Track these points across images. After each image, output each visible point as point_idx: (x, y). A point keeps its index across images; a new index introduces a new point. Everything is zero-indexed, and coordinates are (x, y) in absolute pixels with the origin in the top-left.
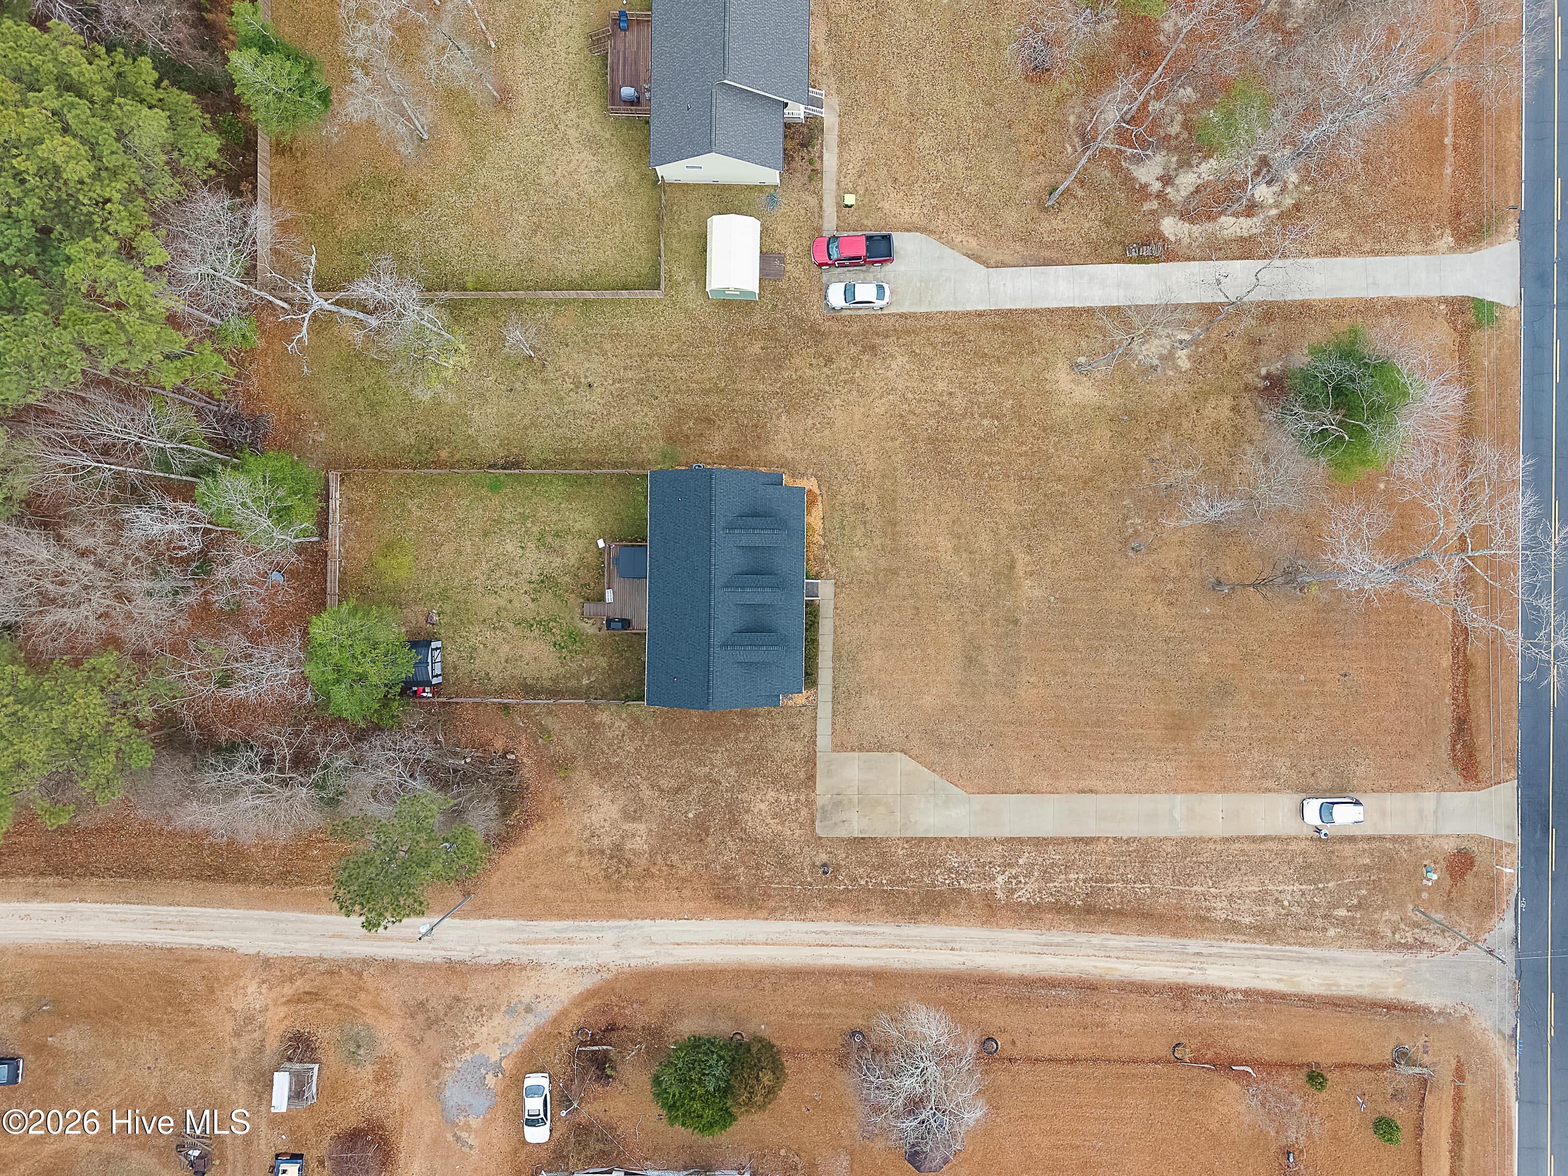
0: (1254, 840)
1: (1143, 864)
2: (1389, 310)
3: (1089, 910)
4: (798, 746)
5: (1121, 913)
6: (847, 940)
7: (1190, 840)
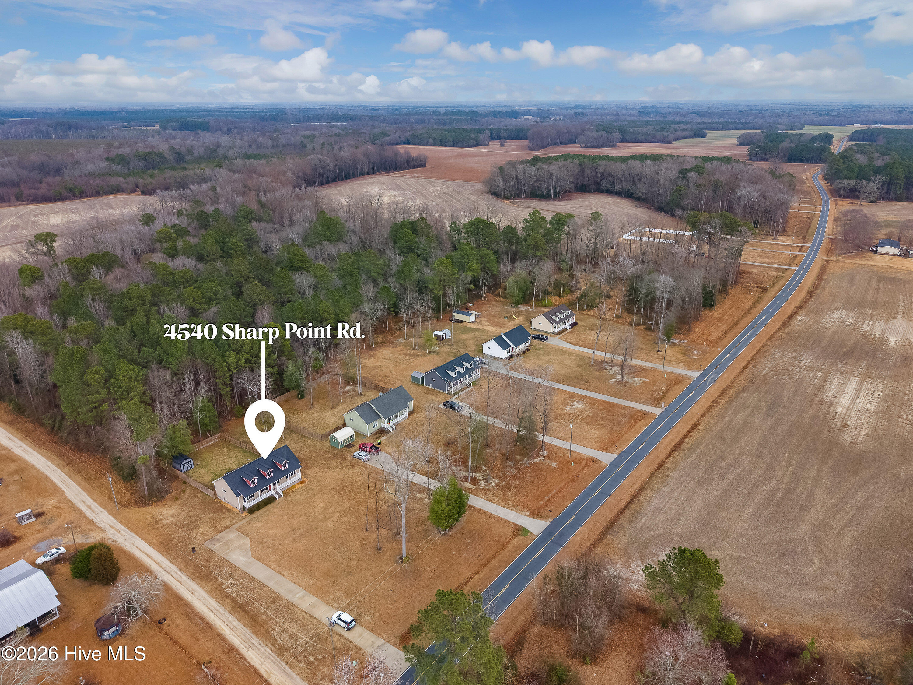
0: (311, 616)
1: (271, 603)
2: (495, 518)
3: (241, 606)
4: (229, 523)
5: (248, 614)
6: (173, 573)
7: (293, 604)
